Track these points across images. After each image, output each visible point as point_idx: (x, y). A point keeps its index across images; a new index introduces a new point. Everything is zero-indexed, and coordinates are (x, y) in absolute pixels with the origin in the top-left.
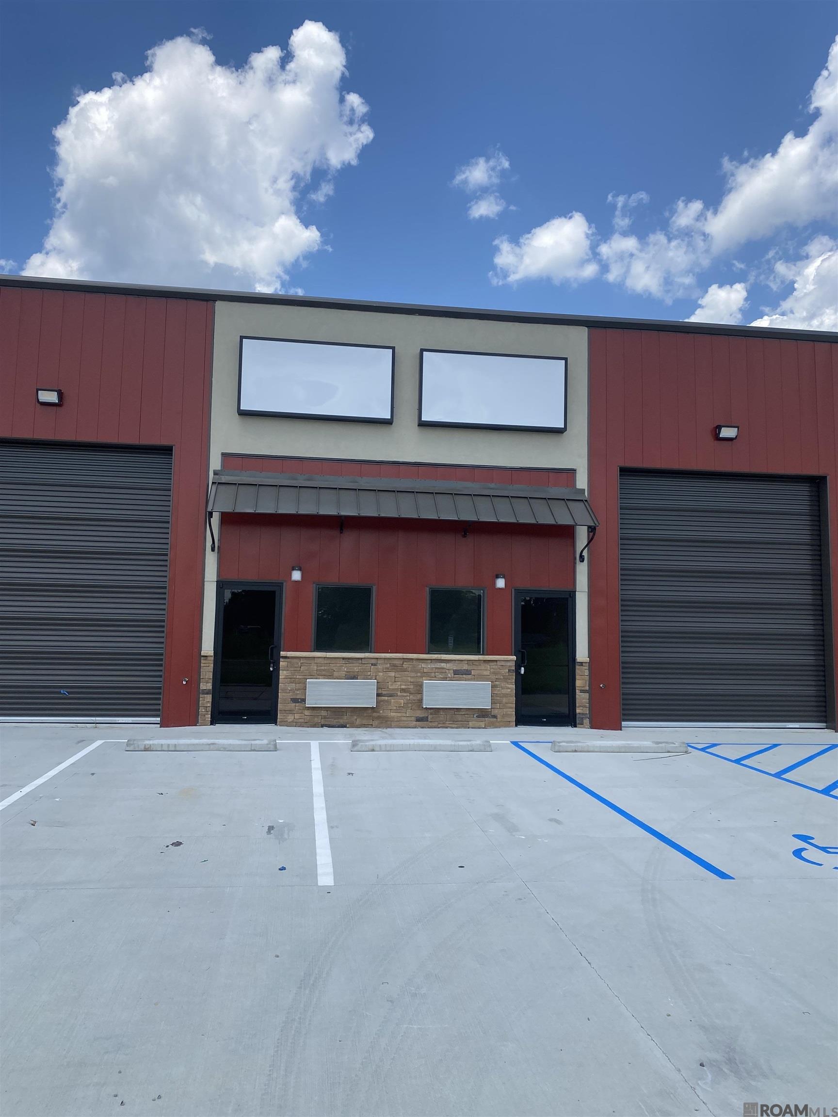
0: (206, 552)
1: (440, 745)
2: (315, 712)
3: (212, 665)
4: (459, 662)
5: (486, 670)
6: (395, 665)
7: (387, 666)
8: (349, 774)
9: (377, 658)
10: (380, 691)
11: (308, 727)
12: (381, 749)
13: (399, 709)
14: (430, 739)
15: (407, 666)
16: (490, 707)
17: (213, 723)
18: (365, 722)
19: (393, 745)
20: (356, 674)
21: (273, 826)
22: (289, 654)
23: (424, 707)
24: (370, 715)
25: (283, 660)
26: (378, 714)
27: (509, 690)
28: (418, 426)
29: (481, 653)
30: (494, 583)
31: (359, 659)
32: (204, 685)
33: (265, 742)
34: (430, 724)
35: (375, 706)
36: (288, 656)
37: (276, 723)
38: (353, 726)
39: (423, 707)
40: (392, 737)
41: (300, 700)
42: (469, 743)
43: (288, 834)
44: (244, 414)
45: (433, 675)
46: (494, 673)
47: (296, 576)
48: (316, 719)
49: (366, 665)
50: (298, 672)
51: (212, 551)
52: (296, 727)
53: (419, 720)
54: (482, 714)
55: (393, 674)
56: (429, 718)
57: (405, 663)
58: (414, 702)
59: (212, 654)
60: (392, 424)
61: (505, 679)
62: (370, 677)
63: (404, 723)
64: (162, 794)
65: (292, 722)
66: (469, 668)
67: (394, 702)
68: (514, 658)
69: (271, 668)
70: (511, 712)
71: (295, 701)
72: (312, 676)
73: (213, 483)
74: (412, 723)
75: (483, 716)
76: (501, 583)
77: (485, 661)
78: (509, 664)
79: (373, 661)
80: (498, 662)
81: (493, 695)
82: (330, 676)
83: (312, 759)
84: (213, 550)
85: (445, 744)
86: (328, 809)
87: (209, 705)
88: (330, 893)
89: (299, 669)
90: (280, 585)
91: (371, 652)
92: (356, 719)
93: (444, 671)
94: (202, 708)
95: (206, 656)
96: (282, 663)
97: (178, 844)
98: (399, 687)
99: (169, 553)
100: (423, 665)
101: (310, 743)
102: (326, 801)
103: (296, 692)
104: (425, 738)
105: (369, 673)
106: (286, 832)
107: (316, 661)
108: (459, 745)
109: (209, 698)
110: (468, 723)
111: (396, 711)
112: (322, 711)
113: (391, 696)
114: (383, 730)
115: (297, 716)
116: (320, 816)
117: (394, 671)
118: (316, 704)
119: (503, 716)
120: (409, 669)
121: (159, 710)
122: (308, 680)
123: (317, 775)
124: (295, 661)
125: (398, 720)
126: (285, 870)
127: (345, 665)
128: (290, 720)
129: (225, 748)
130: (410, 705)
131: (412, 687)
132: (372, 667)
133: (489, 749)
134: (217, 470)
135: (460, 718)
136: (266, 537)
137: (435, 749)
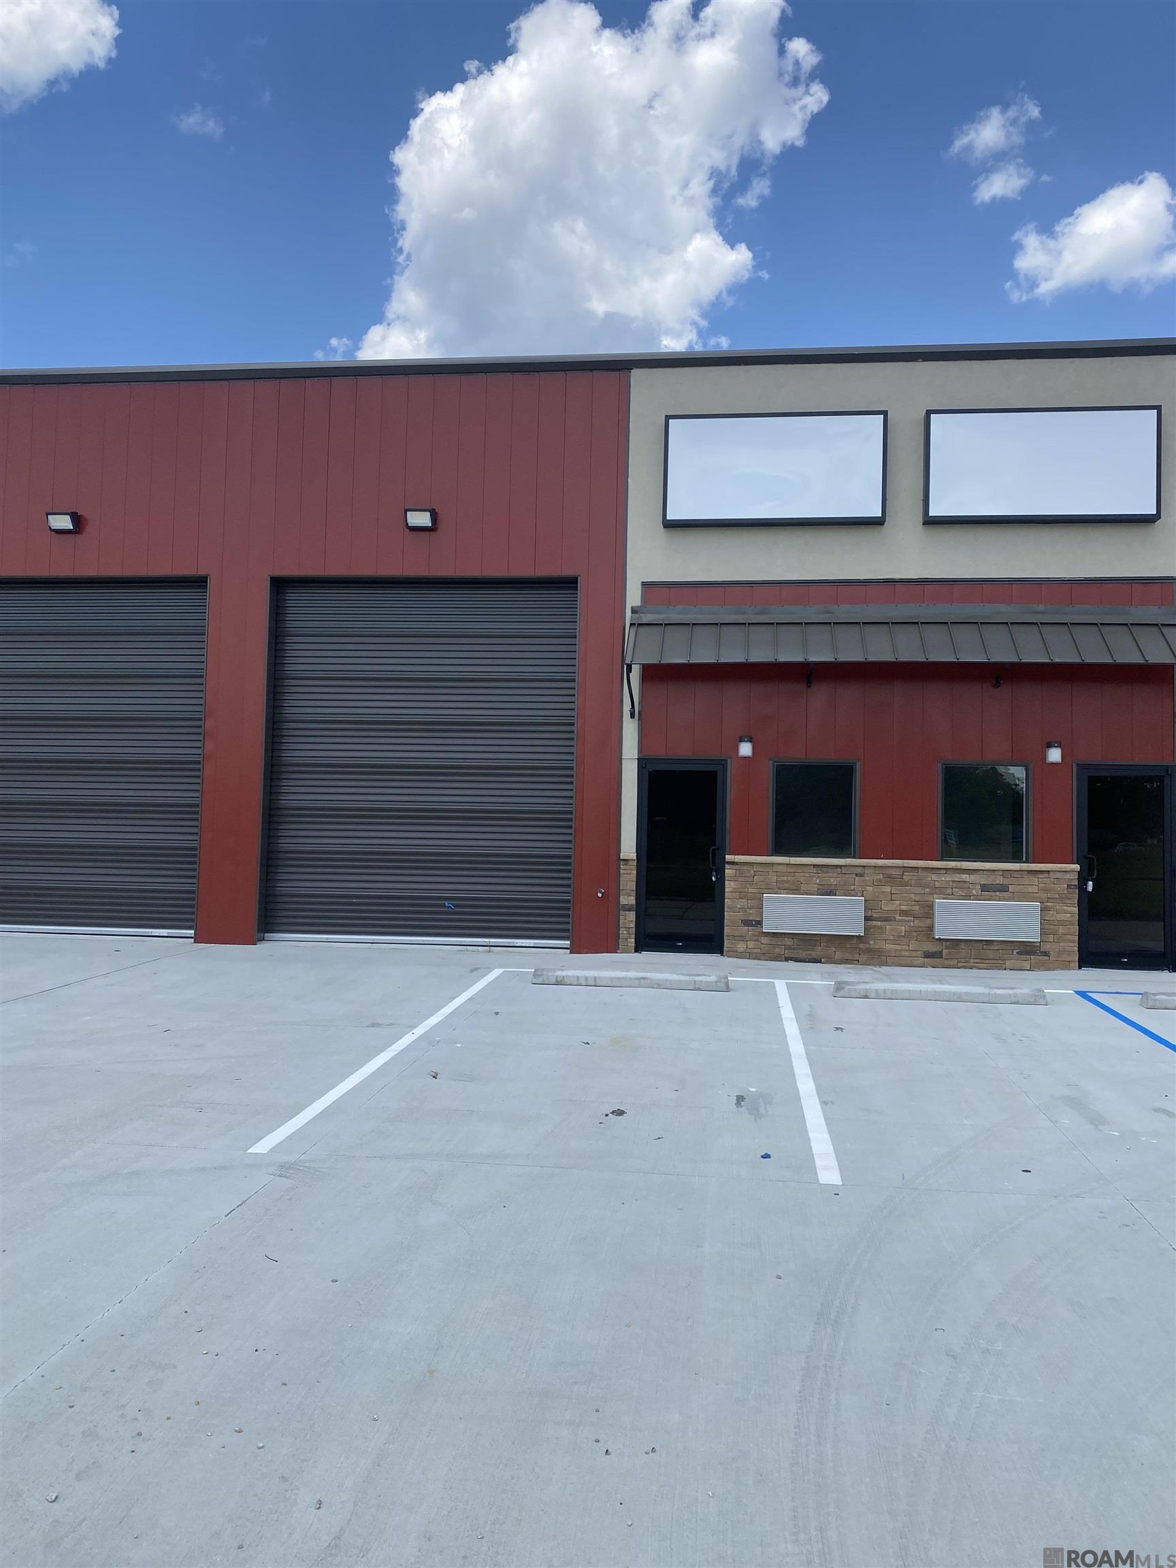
0: (624, 719)
1: (966, 993)
2: (774, 941)
3: (635, 872)
4: (988, 873)
5: (1033, 884)
6: (890, 877)
7: (878, 877)
8: (837, 1029)
9: (864, 866)
10: (869, 914)
11: (767, 960)
12: (878, 995)
13: (898, 939)
14: (949, 984)
15: (909, 877)
16: (1039, 940)
17: (637, 950)
18: (848, 956)
19: (896, 990)
20: (833, 887)
21: (742, 1096)
22: (738, 858)
23: (937, 937)
24: (854, 946)
25: (729, 867)
26: (867, 946)
27: (1069, 915)
28: (923, 524)
29: (1024, 860)
30: (1044, 757)
31: (837, 866)
32: (625, 898)
33: (713, 978)
34: (946, 962)
35: (862, 934)
36: (736, 861)
37: (722, 953)
38: (831, 961)
39: (934, 938)
40: (890, 978)
41: (754, 923)
42: (1011, 992)
43: (765, 1109)
44: (671, 525)
45: (949, 891)
46: (1045, 890)
47: (746, 749)
48: (777, 949)
49: (847, 876)
50: (749, 884)
51: (631, 718)
52: (749, 958)
53: (928, 955)
54: (1026, 949)
55: (888, 889)
56: (944, 953)
57: (906, 874)
58: (920, 929)
59: (635, 858)
60: (883, 525)
61: (1062, 899)
62: (853, 893)
63: (906, 960)
64: (588, 1043)
65: (745, 952)
66: (1006, 881)
67: (891, 930)
68: (1077, 867)
69: (713, 878)
70: (1071, 946)
71: (747, 923)
72: (770, 890)
73: (631, 624)
74: (918, 960)
75: (1028, 953)
76: (1055, 755)
77: (1030, 872)
78: (1067, 876)
79: (859, 870)
80: (1051, 873)
81: (1043, 922)
82: (796, 891)
83: (780, 1006)
84: (632, 716)
85: (974, 992)
86: (816, 1077)
87: (633, 925)
88: (838, 1194)
89: (751, 879)
90: (723, 763)
91: (854, 857)
92: (835, 952)
93: (966, 885)
94: (624, 929)
95: (627, 860)
96: (729, 871)
97: (620, 1113)
98: (898, 908)
99: (575, 722)
100: (934, 877)
101: (773, 982)
102: (811, 1065)
103: (748, 910)
104: (941, 983)
105: (852, 888)
106: (762, 1104)
107: (776, 868)
108: (995, 994)
109: (632, 916)
110: (1004, 962)
111: (895, 942)
112: (786, 939)
113: (886, 920)
114: (875, 969)
115: (751, 945)
116: (806, 1086)
117: (889, 884)
118: (777, 928)
119: (1060, 953)
120: (913, 882)
121: (568, 930)
122: (764, 895)
123: (792, 1029)
124: (745, 867)
125: (897, 954)
126: (770, 1158)
127: (816, 875)
128: (742, 950)
129: (659, 985)
130: (915, 934)
131: (917, 908)
132: (857, 878)
133: (1042, 1001)
134: (636, 607)
135: (991, 954)
136: (702, 695)
137: (958, 998)
